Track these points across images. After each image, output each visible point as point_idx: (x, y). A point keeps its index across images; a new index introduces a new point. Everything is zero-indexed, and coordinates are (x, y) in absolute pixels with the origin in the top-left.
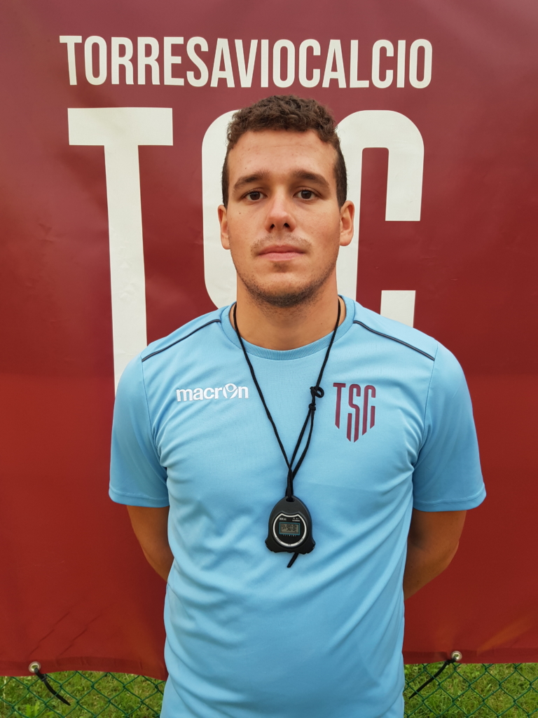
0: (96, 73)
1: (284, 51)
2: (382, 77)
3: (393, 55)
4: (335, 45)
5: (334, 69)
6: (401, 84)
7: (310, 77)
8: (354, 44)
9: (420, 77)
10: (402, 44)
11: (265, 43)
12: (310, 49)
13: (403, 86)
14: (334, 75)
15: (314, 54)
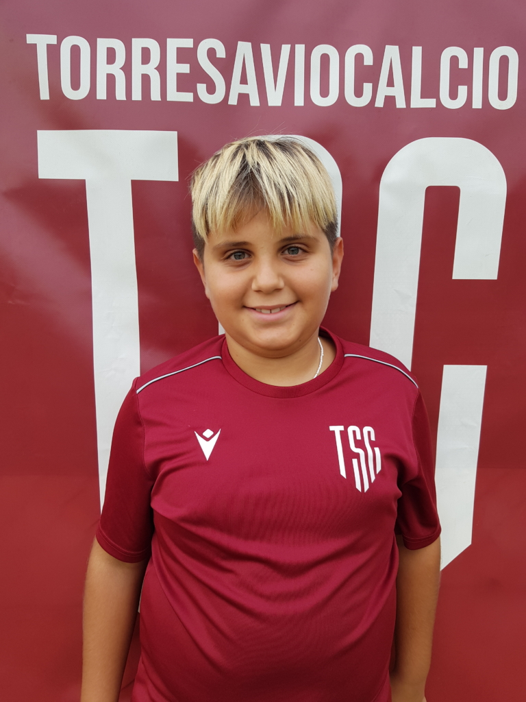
0: (76, 85)
1: (325, 59)
2: (453, 95)
3: (466, 67)
4: (392, 53)
5: (391, 83)
6: (477, 104)
7: (359, 93)
8: (417, 52)
9: (503, 95)
10: (479, 53)
11: (300, 49)
12: (359, 58)
13: (480, 106)
14: (390, 92)
15: (365, 64)
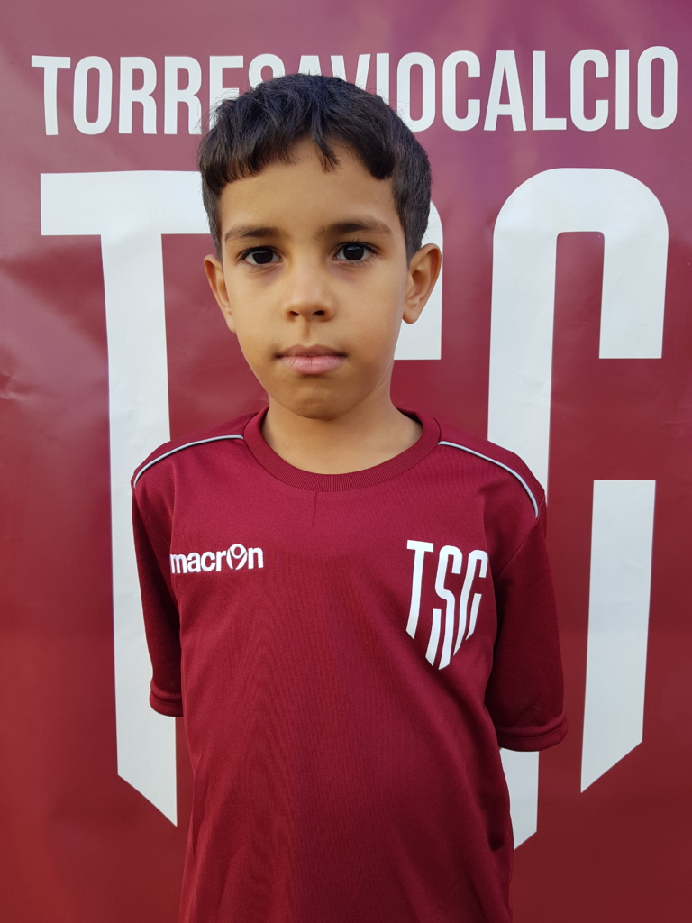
0: (92, 115)
1: (416, 71)
2: (590, 113)
3: (606, 74)
4: (506, 60)
5: (505, 99)
6: (622, 123)
7: (462, 112)
8: (539, 58)
9: (657, 110)
10: (623, 56)
11: (383, 60)
12: (462, 68)
13: (626, 127)
14: (504, 110)
15: (470, 75)
